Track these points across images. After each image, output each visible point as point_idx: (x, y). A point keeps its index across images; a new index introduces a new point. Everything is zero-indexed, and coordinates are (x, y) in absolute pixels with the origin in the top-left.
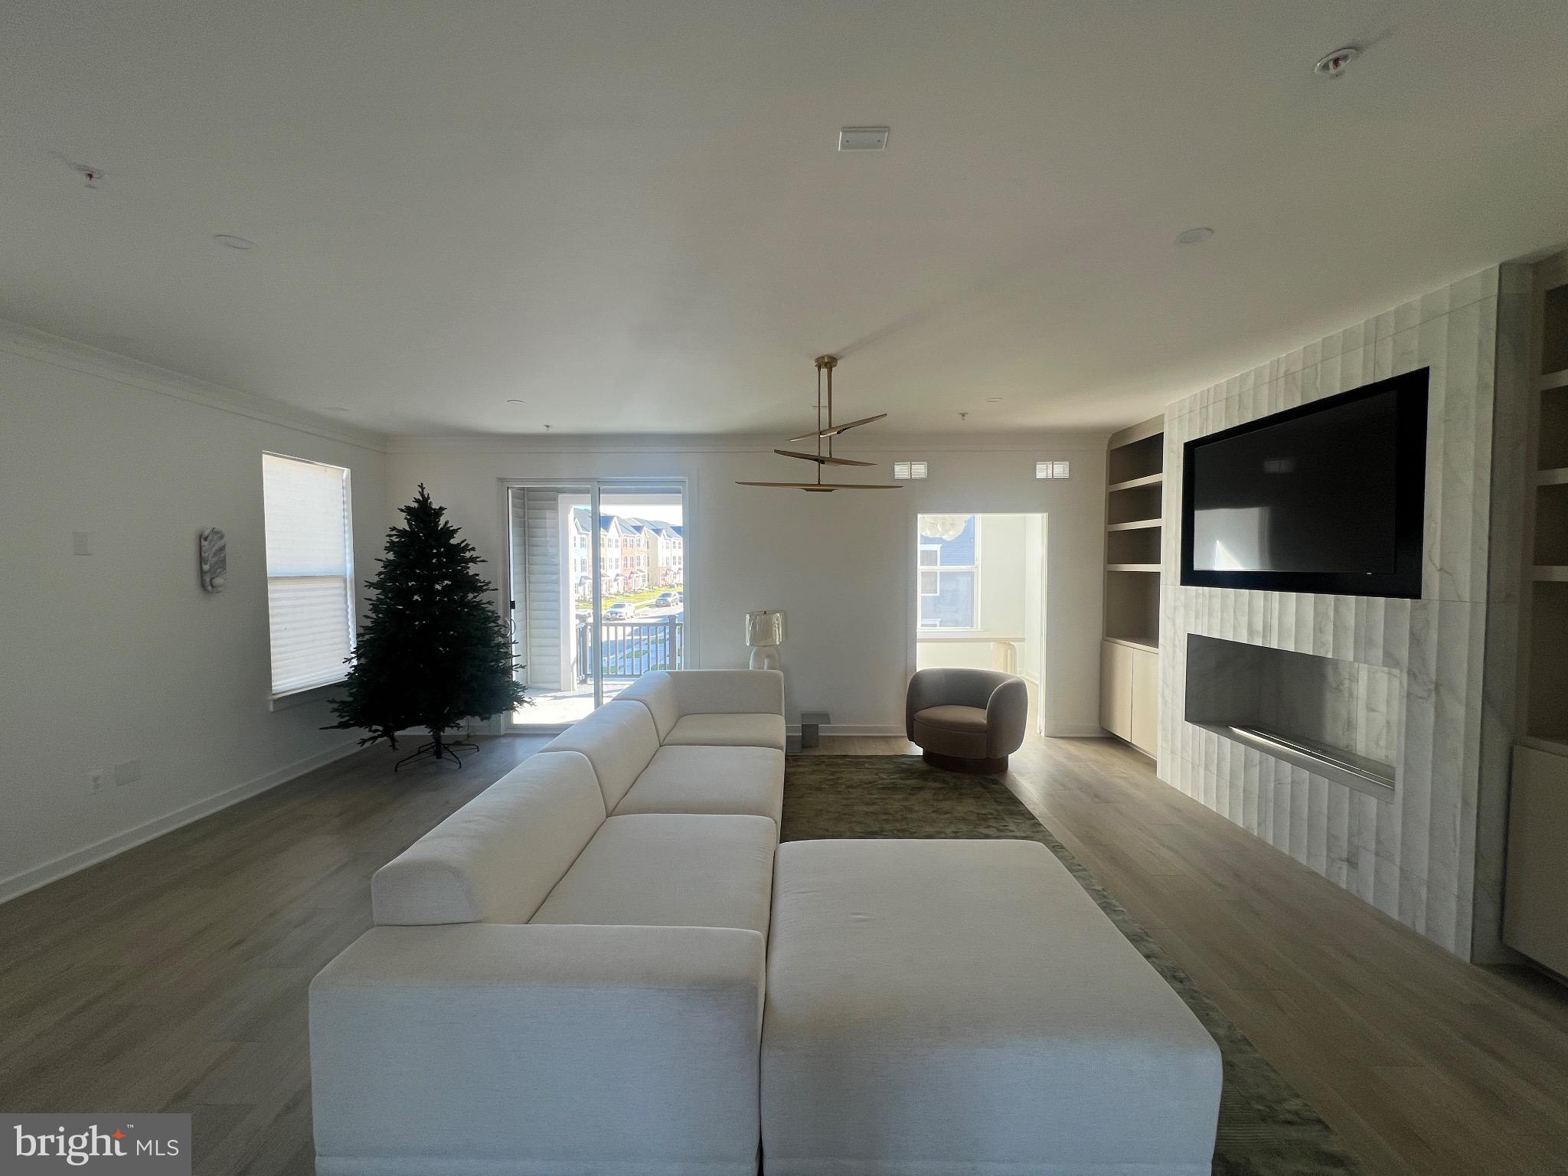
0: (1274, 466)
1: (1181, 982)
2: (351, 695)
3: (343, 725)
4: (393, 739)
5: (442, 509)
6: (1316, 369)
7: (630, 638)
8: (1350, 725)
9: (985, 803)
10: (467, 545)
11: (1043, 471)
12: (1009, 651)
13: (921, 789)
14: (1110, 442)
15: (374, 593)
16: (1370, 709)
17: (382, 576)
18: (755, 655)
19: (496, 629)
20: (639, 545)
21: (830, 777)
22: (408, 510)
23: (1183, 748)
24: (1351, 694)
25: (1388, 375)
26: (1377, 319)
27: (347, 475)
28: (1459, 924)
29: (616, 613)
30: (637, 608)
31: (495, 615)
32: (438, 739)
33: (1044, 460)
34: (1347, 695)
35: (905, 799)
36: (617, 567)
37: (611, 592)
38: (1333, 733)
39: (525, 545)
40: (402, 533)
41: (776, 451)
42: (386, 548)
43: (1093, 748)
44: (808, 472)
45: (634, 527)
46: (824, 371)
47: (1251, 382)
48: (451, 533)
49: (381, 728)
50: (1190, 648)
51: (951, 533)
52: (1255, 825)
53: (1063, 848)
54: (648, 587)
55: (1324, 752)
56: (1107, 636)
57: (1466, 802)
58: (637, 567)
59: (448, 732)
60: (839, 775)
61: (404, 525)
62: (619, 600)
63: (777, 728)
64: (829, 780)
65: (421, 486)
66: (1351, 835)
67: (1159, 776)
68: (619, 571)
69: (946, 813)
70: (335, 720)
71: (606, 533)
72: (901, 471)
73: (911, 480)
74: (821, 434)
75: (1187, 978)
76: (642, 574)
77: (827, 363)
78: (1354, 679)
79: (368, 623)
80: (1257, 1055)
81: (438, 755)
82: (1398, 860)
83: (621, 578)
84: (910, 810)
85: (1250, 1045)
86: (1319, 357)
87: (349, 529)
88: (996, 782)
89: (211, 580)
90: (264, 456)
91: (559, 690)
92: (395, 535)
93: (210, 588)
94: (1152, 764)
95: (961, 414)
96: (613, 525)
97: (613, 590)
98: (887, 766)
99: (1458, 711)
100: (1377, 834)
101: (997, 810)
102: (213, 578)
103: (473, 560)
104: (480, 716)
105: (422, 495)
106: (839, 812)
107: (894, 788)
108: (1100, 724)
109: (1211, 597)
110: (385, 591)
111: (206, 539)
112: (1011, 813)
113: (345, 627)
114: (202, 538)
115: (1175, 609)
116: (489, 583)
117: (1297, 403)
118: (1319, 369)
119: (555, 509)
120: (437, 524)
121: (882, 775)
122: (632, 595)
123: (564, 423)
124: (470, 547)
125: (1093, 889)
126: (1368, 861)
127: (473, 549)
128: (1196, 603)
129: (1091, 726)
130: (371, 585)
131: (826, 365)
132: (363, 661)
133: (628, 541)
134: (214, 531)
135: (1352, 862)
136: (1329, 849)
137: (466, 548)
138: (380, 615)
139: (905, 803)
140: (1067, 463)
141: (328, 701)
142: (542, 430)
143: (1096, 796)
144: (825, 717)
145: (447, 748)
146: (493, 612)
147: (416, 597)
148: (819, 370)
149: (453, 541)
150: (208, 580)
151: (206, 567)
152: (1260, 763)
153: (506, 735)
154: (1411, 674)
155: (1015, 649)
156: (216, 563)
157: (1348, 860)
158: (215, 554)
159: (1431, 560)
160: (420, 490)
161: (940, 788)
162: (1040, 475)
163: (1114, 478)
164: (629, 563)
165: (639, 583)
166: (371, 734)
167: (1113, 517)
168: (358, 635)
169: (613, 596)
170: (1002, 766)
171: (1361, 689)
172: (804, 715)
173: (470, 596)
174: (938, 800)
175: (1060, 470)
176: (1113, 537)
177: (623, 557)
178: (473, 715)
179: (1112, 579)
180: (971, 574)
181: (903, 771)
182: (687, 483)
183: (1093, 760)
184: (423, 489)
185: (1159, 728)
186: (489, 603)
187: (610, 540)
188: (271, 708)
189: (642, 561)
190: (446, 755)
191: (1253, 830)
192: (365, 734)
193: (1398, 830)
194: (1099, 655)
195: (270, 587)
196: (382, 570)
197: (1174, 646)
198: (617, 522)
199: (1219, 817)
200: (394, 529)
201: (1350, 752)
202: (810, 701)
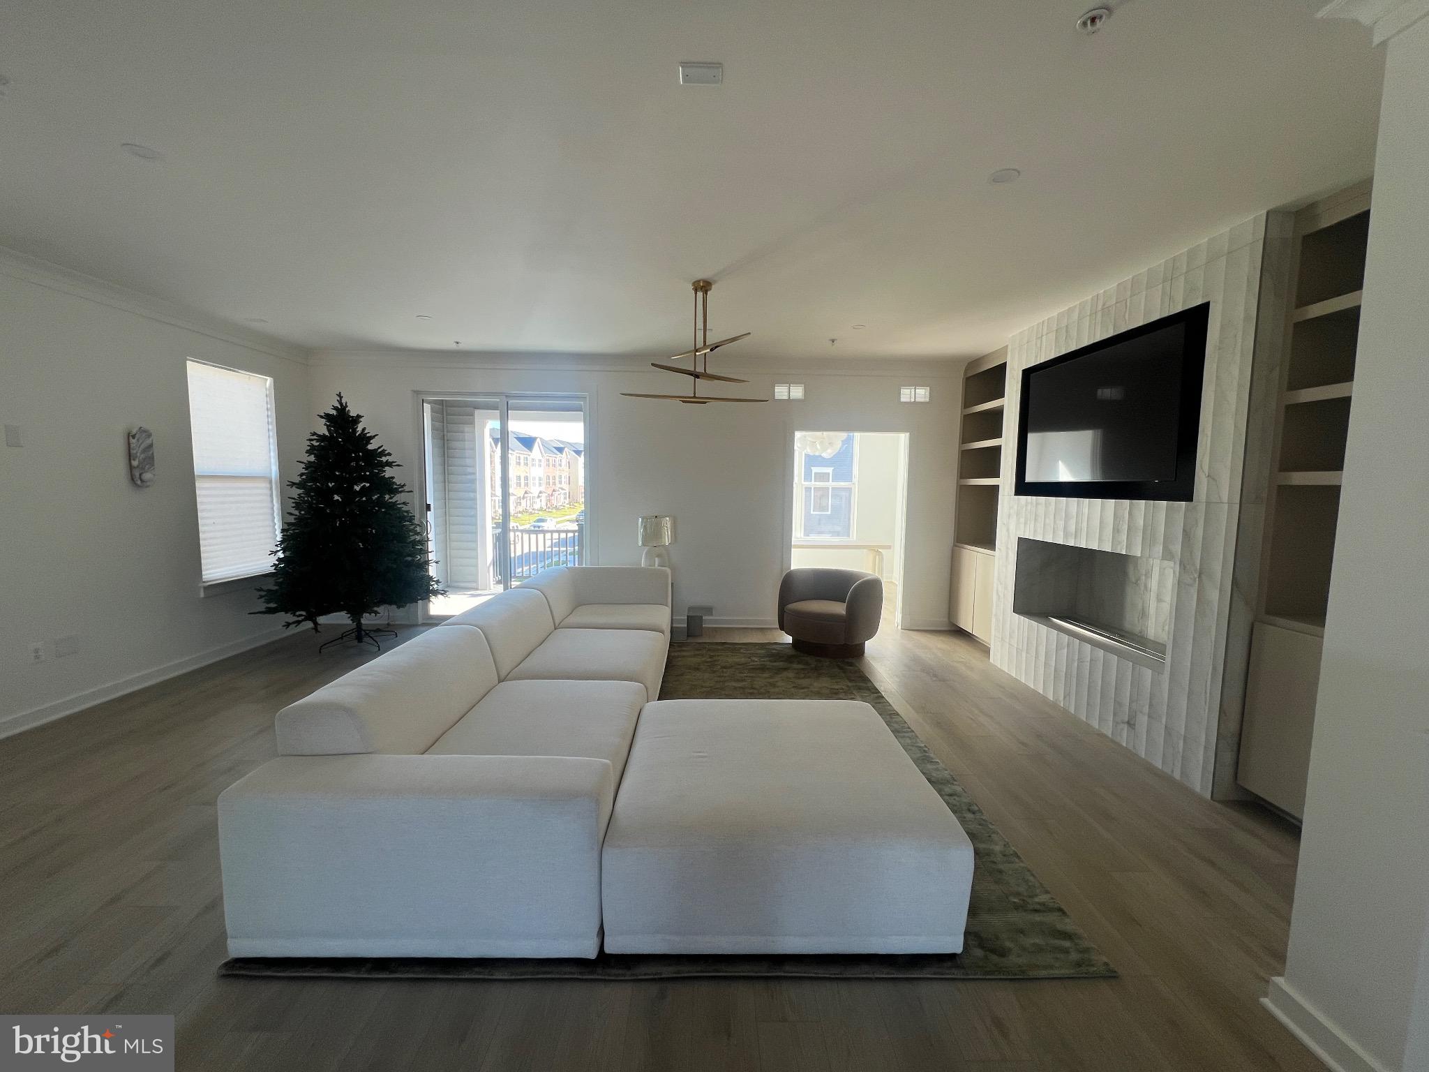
0: (1106, 393)
1: (974, 813)
2: (277, 584)
3: (270, 611)
4: (316, 624)
5: (359, 417)
6: (1126, 303)
7: (550, 549)
8: (1144, 614)
9: (839, 680)
10: (384, 450)
11: (907, 394)
12: (877, 557)
13: (785, 669)
14: (966, 371)
15: (295, 492)
16: (1159, 600)
17: (304, 477)
18: (646, 554)
19: (412, 527)
20: (560, 465)
21: (709, 660)
22: (328, 417)
23: (1011, 636)
24: (1146, 587)
25: (1179, 309)
26: (1174, 259)
27: (270, 384)
28: (1204, 768)
29: (539, 527)
30: (558, 523)
31: (410, 515)
32: (359, 625)
33: (908, 385)
34: (1142, 588)
35: (771, 677)
36: (540, 485)
37: (534, 507)
38: (1131, 621)
39: (444, 457)
40: (322, 438)
41: (653, 365)
42: (307, 452)
43: (941, 638)
44: (684, 385)
45: (555, 448)
46: (700, 294)
47: (1075, 316)
48: (366, 439)
49: (304, 613)
50: (1019, 550)
51: (829, 451)
52: (1062, 698)
53: (898, 714)
54: (569, 504)
55: (1121, 636)
56: (957, 542)
57: (1214, 669)
58: (558, 485)
59: (367, 620)
60: (715, 658)
61: (323, 430)
62: (542, 515)
63: (662, 616)
64: (707, 662)
65: (339, 395)
66: (1131, 701)
67: (991, 660)
68: (542, 488)
69: (803, 688)
70: (262, 606)
71: (530, 453)
72: (781, 392)
73: (789, 400)
74: (697, 351)
75: (980, 811)
76: (563, 492)
77: (703, 287)
78: (1148, 574)
79: (292, 519)
80: (1022, 865)
81: (359, 639)
82: (1164, 720)
83: (544, 495)
84: (773, 685)
85: (1018, 857)
86: (1129, 293)
87: (273, 434)
88: (851, 664)
89: (140, 475)
90: (189, 364)
91: (477, 589)
92: (315, 439)
93: (139, 482)
94: (986, 651)
95: (830, 340)
96: (536, 447)
97: (537, 506)
98: (760, 651)
99: (1214, 595)
100: (1151, 699)
101: (848, 686)
102: (142, 473)
103: (389, 464)
104: (396, 605)
105: (341, 404)
106: (711, 687)
107: (763, 669)
108: (949, 618)
109: (1037, 504)
110: (307, 491)
111: (134, 437)
112: (859, 688)
113: (271, 524)
114: (130, 436)
115: (1009, 516)
116: (404, 485)
117: (1110, 334)
118: (1128, 304)
119: (472, 423)
120: (355, 431)
121: (754, 659)
122: (554, 511)
123: (473, 340)
124: (386, 452)
125: (916, 746)
126: (1143, 720)
127: (389, 454)
128: (1026, 510)
129: (941, 620)
130: (293, 484)
131: (702, 288)
132: (288, 554)
133: (551, 461)
134: (141, 430)
135: (1131, 724)
136: (1115, 714)
137: (383, 454)
138: (303, 512)
139: (771, 680)
140: (928, 388)
141: (256, 589)
142: (453, 346)
143: (935, 676)
144: (709, 610)
145: (367, 634)
146: (407, 512)
147: (336, 497)
148: (696, 294)
149: (370, 447)
150: (137, 474)
151: (135, 463)
152: (1068, 645)
153: (424, 625)
154: (1183, 565)
155: (882, 555)
156: (144, 459)
157: (1128, 723)
158: (144, 451)
159: (1202, 468)
160: (339, 399)
161: (803, 669)
162: (904, 399)
163: (968, 402)
164: (551, 481)
165: (560, 499)
166: (296, 619)
167: (966, 438)
168: (283, 531)
169: (536, 512)
170: (858, 652)
171: (1154, 584)
172: (690, 609)
173: (387, 497)
174: (799, 678)
175: (922, 394)
176: (965, 454)
177: (546, 475)
178: (390, 603)
179: (963, 491)
180: (849, 490)
181: (772, 655)
182: (588, 399)
183: (940, 649)
184: (341, 397)
185: (994, 620)
186: (404, 503)
187: (533, 460)
188: (202, 595)
189: (563, 480)
190: (367, 639)
191: (1060, 702)
192: (290, 618)
193: (1166, 695)
194: (950, 560)
195: (197, 485)
196: (304, 471)
197: (1007, 548)
198: (540, 443)
199: (1035, 692)
200: (314, 434)
201: (1142, 637)
202: (695, 597)
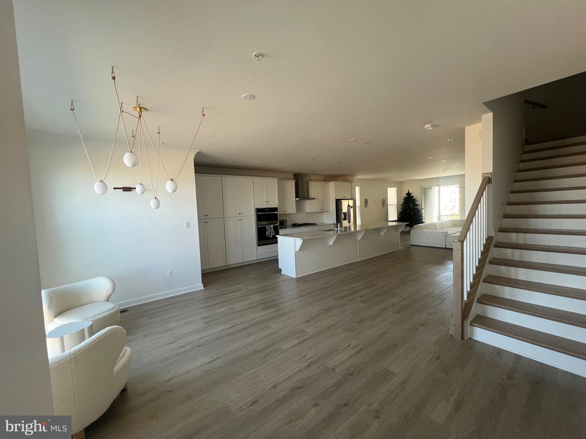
5: (412, 193)
27: (396, 189)
61: (405, 196)
87: (396, 197)
90: (388, 188)
105: (409, 191)
110: (403, 206)
120: (411, 196)
124: (416, 199)
147: (407, 207)
149: (413, 198)
173: (416, 207)
178: (416, 224)
195: (388, 206)
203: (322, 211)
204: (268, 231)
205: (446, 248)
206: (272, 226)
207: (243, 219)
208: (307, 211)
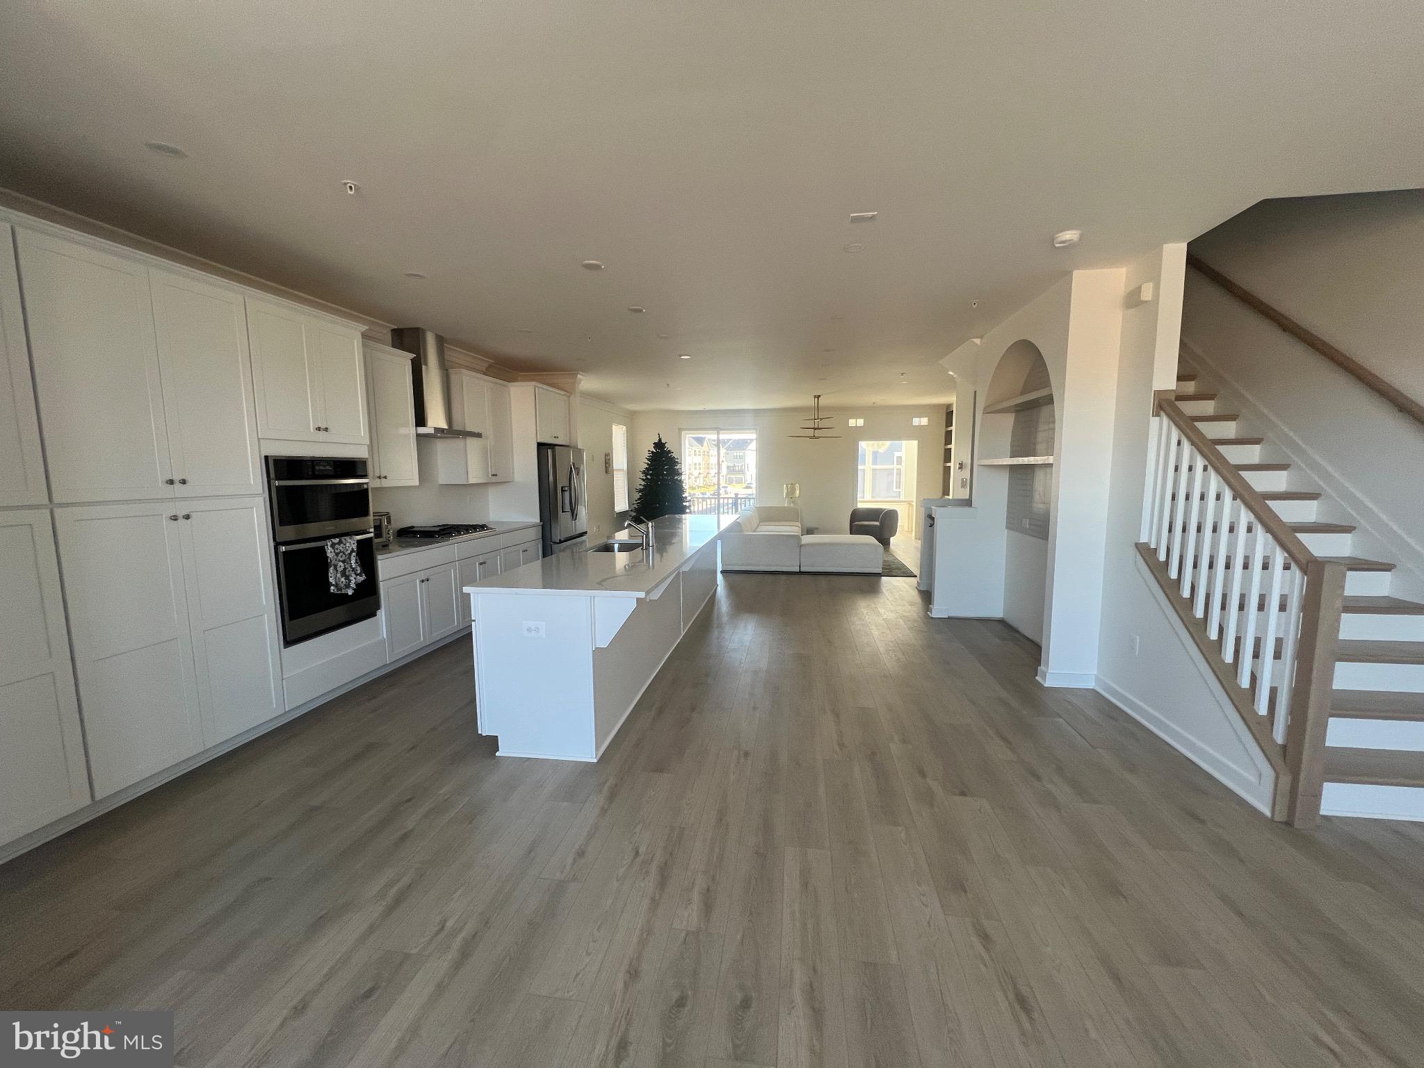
12: (911, 507)
14: (947, 410)
18: (788, 501)
22: (655, 444)
27: (625, 429)
33: (917, 417)
61: (653, 449)
72: (852, 422)
73: (857, 427)
87: (625, 451)
92: (650, 453)
95: (873, 402)
110: (646, 475)
113: (626, 490)
140: (926, 419)
158: (608, 461)
160: (658, 436)
162: (915, 423)
167: (946, 442)
170: (887, 542)
175: (924, 421)
176: (946, 451)
179: (945, 469)
203: (494, 479)
204: (335, 567)
205: (801, 573)
206: (351, 543)
207: (193, 515)
208: (441, 482)
